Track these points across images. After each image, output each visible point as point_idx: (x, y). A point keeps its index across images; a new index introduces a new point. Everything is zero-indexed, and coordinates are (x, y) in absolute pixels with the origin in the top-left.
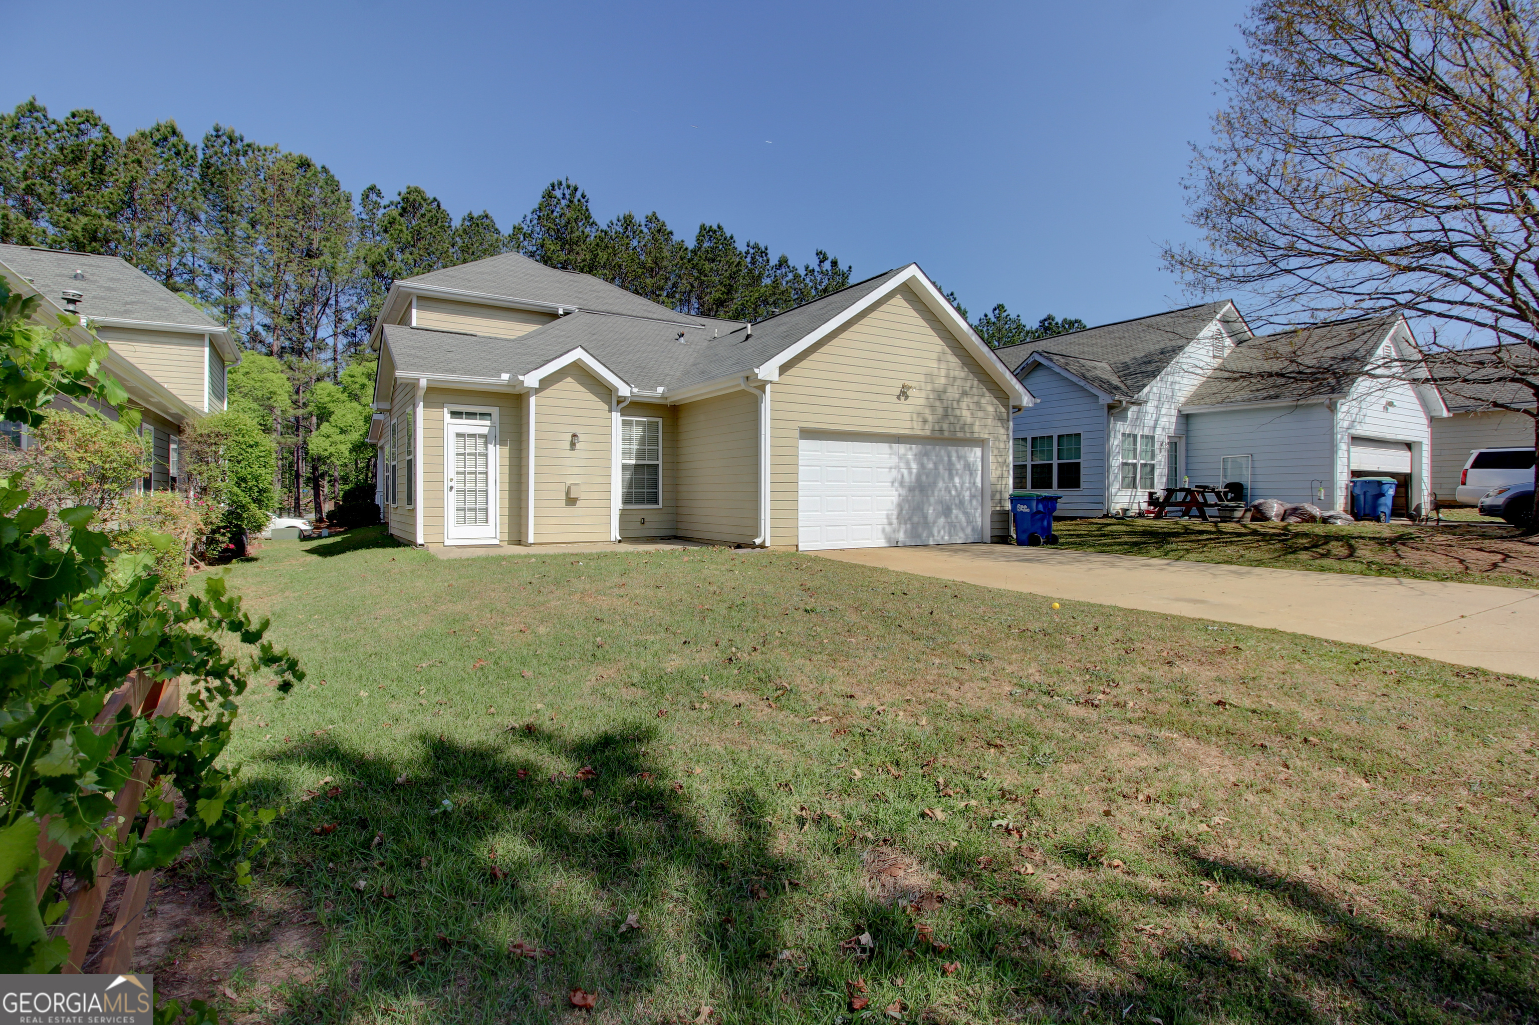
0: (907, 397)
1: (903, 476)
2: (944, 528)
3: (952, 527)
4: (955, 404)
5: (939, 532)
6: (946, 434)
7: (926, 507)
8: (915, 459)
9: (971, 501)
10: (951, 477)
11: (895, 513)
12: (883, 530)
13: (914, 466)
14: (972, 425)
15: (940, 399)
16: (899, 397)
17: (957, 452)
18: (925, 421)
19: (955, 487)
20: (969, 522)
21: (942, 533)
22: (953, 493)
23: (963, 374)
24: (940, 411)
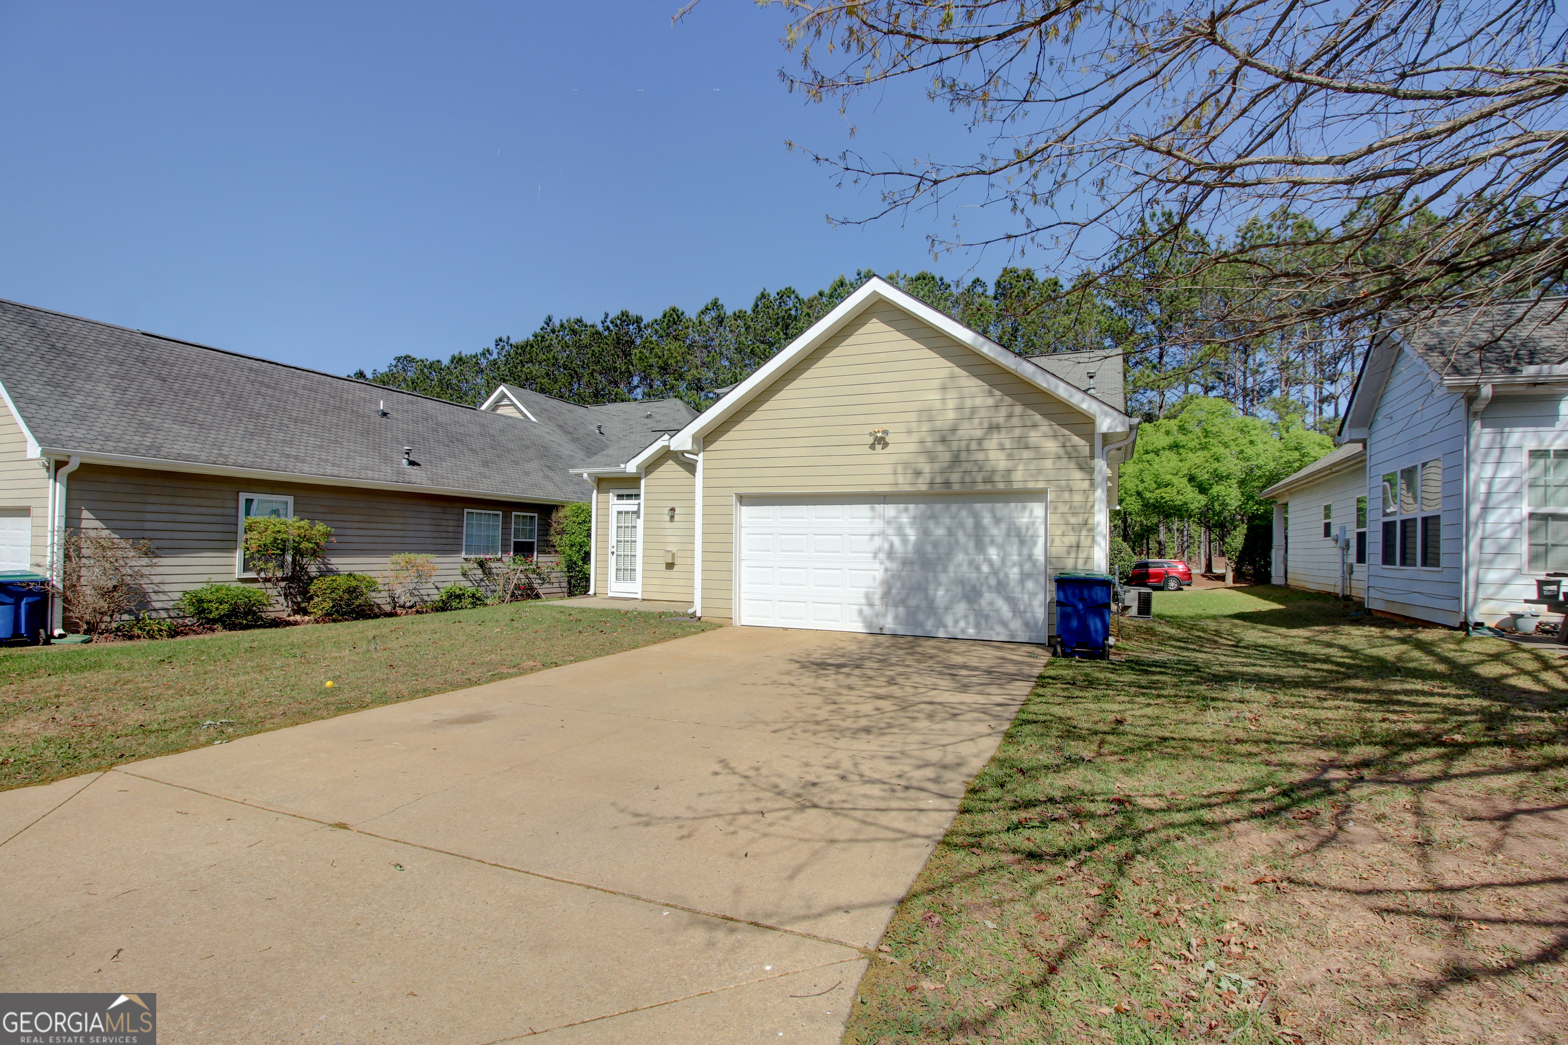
0: (886, 445)
1: (892, 546)
2: (966, 617)
3: (982, 618)
4: (974, 446)
5: (956, 622)
6: (956, 487)
7: (932, 586)
8: (912, 524)
9: (1022, 582)
10: (980, 547)
11: (879, 591)
12: (860, 612)
13: (912, 535)
14: (1009, 471)
15: (943, 440)
16: (872, 447)
17: (993, 512)
18: (918, 473)
19: (990, 563)
20: (1015, 611)
21: (962, 624)
22: (985, 568)
23: (990, 401)
24: (945, 457)
